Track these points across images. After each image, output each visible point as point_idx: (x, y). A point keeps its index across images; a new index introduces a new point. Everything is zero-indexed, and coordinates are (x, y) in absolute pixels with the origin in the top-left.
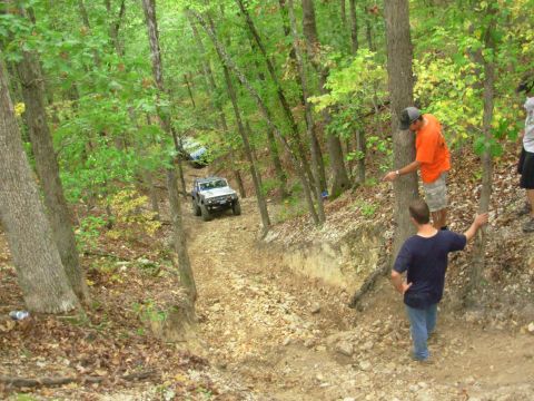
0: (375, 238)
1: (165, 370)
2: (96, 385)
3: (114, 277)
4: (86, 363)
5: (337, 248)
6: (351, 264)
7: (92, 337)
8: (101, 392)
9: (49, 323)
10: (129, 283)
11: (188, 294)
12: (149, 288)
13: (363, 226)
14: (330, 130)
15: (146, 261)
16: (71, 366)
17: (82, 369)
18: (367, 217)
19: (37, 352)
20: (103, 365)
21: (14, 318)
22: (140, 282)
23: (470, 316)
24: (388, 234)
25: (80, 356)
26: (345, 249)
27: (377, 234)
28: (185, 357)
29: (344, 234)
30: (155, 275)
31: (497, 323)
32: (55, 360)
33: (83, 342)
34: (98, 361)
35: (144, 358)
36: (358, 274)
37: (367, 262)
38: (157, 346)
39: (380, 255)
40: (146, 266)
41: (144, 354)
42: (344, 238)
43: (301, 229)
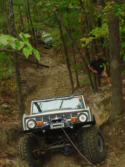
5: (99, 106)
12: (5, 120)
15: (6, 106)
28: (7, 154)
29: (102, 100)
30: (10, 113)
40: (6, 108)
43: (88, 93)
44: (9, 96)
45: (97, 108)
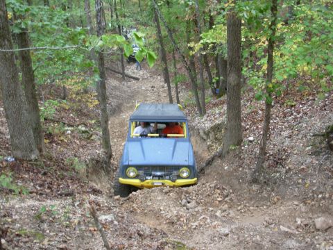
1: (78, 193)
2: (44, 196)
3: (62, 138)
4: (41, 186)
5: (207, 134)
6: (215, 146)
7: (45, 174)
8: (46, 198)
9: (24, 165)
10: (71, 143)
11: (106, 153)
12: (83, 147)
13: (223, 123)
15: (84, 129)
16: (33, 186)
17: (39, 188)
19: (18, 178)
20: (49, 188)
21: (7, 161)
22: (78, 142)
23: (255, 187)
25: (38, 182)
26: (211, 135)
28: (91, 188)
29: (212, 125)
30: (88, 139)
31: (266, 193)
32: (26, 182)
33: (40, 175)
34: (47, 185)
35: (69, 187)
38: (77, 182)
40: (83, 132)
41: (69, 184)
42: (212, 128)
44: (86, 115)
45: (205, 137)
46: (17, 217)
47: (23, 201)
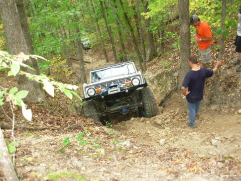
0: (169, 77)
1: (85, 126)
2: (56, 131)
4: (50, 123)
5: (152, 82)
6: (158, 89)
7: (51, 113)
8: (59, 133)
9: (33, 107)
10: (61, 97)
13: (164, 72)
14: (148, 30)
16: (44, 124)
17: (49, 125)
18: (166, 68)
20: (58, 124)
23: (213, 107)
24: (176, 74)
25: (48, 120)
26: (155, 82)
27: (170, 75)
29: (155, 75)
31: (225, 110)
32: (37, 122)
33: (48, 115)
34: (56, 122)
35: (75, 121)
36: (162, 93)
37: (165, 88)
38: (79, 118)
39: (172, 84)
42: (155, 77)
46: (37, 154)
47: (38, 137)
